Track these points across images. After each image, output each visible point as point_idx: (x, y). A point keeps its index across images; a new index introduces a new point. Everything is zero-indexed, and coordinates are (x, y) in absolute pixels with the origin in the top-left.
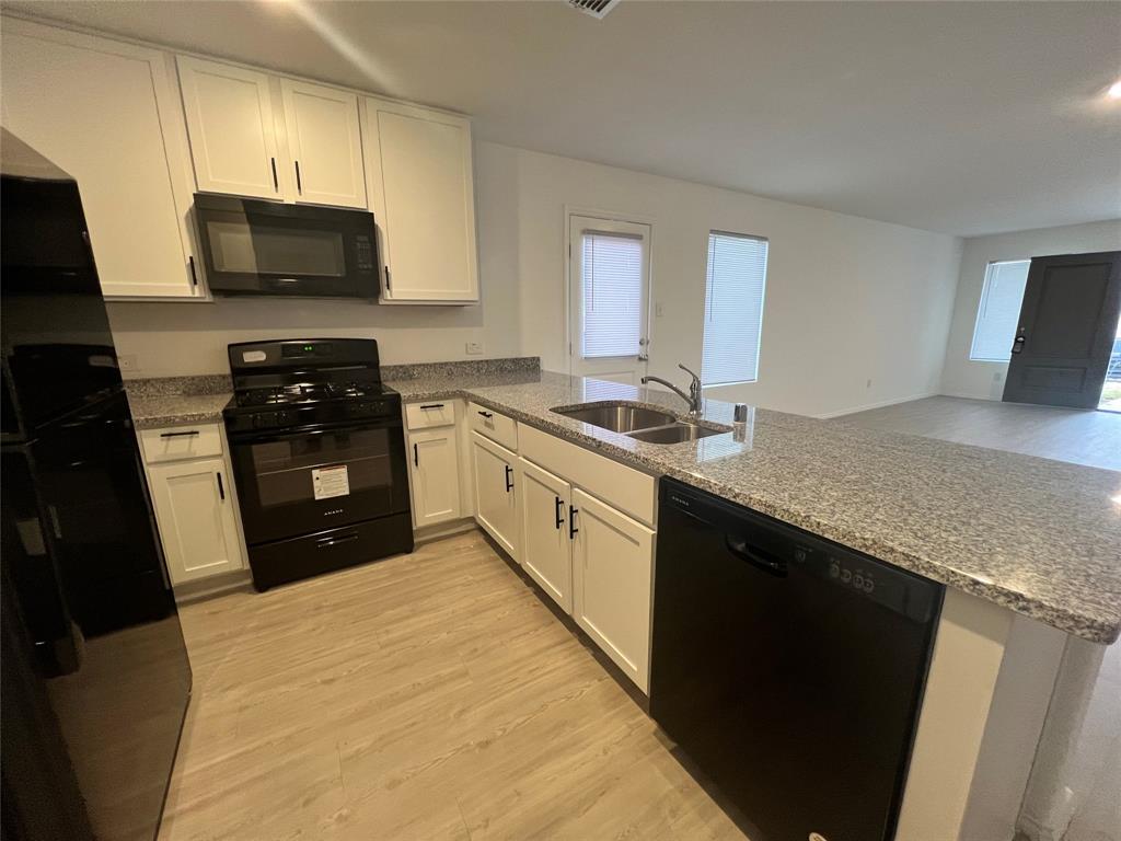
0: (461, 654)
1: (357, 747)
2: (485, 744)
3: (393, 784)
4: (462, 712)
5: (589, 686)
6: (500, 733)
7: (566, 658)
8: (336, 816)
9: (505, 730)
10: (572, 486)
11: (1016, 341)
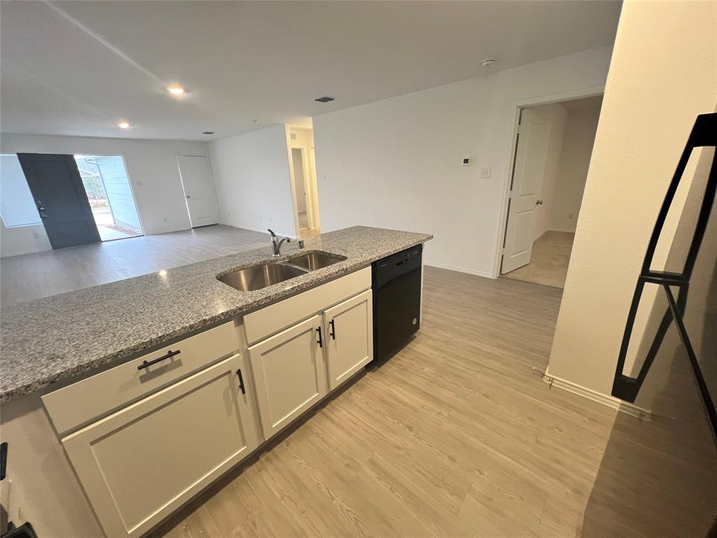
0: (354, 473)
1: (450, 496)
2: (410, 428)
3: (452, 459)
4: (398, 448)
5: (356, 397)
6: (401, 424)
7: (340, 411)
8: (481, 476)
9: (398, 423)
10: (322, 313)
11: (40, 210)
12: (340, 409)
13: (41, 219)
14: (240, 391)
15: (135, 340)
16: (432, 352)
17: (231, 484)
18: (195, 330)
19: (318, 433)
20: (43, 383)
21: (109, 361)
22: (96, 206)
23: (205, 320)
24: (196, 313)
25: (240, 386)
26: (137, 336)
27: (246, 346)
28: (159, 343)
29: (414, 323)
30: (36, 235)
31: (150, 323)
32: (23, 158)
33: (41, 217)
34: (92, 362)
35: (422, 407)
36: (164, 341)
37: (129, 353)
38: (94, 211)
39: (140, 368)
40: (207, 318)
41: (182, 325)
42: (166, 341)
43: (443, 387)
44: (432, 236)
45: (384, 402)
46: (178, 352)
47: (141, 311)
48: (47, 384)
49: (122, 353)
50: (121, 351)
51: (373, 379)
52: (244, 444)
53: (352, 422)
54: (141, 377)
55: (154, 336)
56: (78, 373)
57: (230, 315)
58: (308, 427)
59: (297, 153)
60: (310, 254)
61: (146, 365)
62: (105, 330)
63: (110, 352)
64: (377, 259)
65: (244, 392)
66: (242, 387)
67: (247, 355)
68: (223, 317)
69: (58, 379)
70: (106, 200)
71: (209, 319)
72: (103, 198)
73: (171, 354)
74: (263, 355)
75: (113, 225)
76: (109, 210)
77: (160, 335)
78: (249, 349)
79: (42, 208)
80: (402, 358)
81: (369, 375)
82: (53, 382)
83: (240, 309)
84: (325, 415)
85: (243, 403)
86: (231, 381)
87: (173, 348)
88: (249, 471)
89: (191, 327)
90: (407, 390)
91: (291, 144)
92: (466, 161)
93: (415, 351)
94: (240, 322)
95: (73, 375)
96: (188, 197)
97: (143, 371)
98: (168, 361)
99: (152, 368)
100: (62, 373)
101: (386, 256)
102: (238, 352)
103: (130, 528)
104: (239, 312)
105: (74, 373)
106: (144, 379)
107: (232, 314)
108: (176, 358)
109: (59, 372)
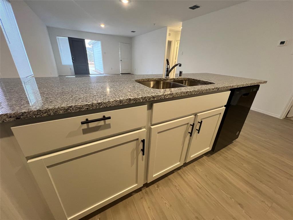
2: (241, 205)
6: (233, 200)
9: (230, 198)
10: (196, 115)
11: (72, 59)
12: (189, 174)
13: (72, 63)
14: (141, 153)
15: (82, 101)
16: (247, 154)
17: (125, 200)
18: (123, 105)
19: (176, 186)
20: (11, 117)
21: (61, 112)
22: (91, 64)
23: (130, 99)
24: (124, 94)
25: (142, 150)
26: (85, 100)
27: (150, 125)
28: (98, 107)
29: (237, 134)
30: (71, 69)
31: (95, 94)
32: (70, 39)
33: (73, 62)
34: (49, 110)
35: (248, 192)
36: (101, 107)
37: (76, 110)
38: (89, 66)
39: (83, 123)
40: (132, 98)
41: (115, 99)
42: (103, 108)
43: (261, 182)
44: (267, 82)
45: (218, 179)
46: (109, 118)
47: (92, 88)
48: (13, 119)
49: (71, 108)
50: (70, 107)
51: (209, 161)
52: (137, 182)
53: (198, 186)
54: (83, 130)
55: (95, 102)
56: (38, 116)
57: (146, 100)
58: (169, 179)
59: (170, 43)
60: (185, 80)
61: (87, 122)
62: (68, 93)
63: (63, 106)
64: (236, 87)
65: (143, 154)
66: (143, 150)
67: (150, 130)
68: (141, 101)
69: (22, 117)
70: (94, 62)
71: (133, 99)
72: (93, 61)
73: (104, 118)
74: (159, 133)
75: (95, 70)
76: (94, 66)
77: (99, 102)
78: (152, 127)
79: (73, 59)
80: (226, 153)
81: (205, 158)
82: (19, 118)
83: (154, 97)
84: (180, 175)
85: (141, 160)
86: (138, 145)
87: (107, 114)
88: (135, 196)
89: (121, 101)
90: (232, 175)
91: (168, 38)
92: (282, 43)
93: (233, 150)
94: (150, 107)
95: (34, 117)
96: (121, 61)
97: (85, 126)
98: (102, 123)
99: (91, 125)
100: (25, 112)
101: (241, 86)
102: (144, 127)
103: (69, 217)
104: (152, 99)
105: (35, 115)
106: (85, 132)
107: (148, 100)
108: (107, 121)
109: (23, 111)
